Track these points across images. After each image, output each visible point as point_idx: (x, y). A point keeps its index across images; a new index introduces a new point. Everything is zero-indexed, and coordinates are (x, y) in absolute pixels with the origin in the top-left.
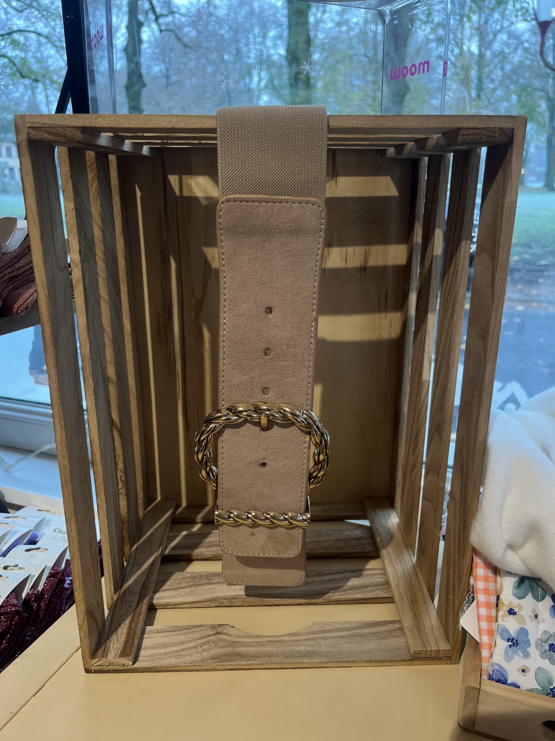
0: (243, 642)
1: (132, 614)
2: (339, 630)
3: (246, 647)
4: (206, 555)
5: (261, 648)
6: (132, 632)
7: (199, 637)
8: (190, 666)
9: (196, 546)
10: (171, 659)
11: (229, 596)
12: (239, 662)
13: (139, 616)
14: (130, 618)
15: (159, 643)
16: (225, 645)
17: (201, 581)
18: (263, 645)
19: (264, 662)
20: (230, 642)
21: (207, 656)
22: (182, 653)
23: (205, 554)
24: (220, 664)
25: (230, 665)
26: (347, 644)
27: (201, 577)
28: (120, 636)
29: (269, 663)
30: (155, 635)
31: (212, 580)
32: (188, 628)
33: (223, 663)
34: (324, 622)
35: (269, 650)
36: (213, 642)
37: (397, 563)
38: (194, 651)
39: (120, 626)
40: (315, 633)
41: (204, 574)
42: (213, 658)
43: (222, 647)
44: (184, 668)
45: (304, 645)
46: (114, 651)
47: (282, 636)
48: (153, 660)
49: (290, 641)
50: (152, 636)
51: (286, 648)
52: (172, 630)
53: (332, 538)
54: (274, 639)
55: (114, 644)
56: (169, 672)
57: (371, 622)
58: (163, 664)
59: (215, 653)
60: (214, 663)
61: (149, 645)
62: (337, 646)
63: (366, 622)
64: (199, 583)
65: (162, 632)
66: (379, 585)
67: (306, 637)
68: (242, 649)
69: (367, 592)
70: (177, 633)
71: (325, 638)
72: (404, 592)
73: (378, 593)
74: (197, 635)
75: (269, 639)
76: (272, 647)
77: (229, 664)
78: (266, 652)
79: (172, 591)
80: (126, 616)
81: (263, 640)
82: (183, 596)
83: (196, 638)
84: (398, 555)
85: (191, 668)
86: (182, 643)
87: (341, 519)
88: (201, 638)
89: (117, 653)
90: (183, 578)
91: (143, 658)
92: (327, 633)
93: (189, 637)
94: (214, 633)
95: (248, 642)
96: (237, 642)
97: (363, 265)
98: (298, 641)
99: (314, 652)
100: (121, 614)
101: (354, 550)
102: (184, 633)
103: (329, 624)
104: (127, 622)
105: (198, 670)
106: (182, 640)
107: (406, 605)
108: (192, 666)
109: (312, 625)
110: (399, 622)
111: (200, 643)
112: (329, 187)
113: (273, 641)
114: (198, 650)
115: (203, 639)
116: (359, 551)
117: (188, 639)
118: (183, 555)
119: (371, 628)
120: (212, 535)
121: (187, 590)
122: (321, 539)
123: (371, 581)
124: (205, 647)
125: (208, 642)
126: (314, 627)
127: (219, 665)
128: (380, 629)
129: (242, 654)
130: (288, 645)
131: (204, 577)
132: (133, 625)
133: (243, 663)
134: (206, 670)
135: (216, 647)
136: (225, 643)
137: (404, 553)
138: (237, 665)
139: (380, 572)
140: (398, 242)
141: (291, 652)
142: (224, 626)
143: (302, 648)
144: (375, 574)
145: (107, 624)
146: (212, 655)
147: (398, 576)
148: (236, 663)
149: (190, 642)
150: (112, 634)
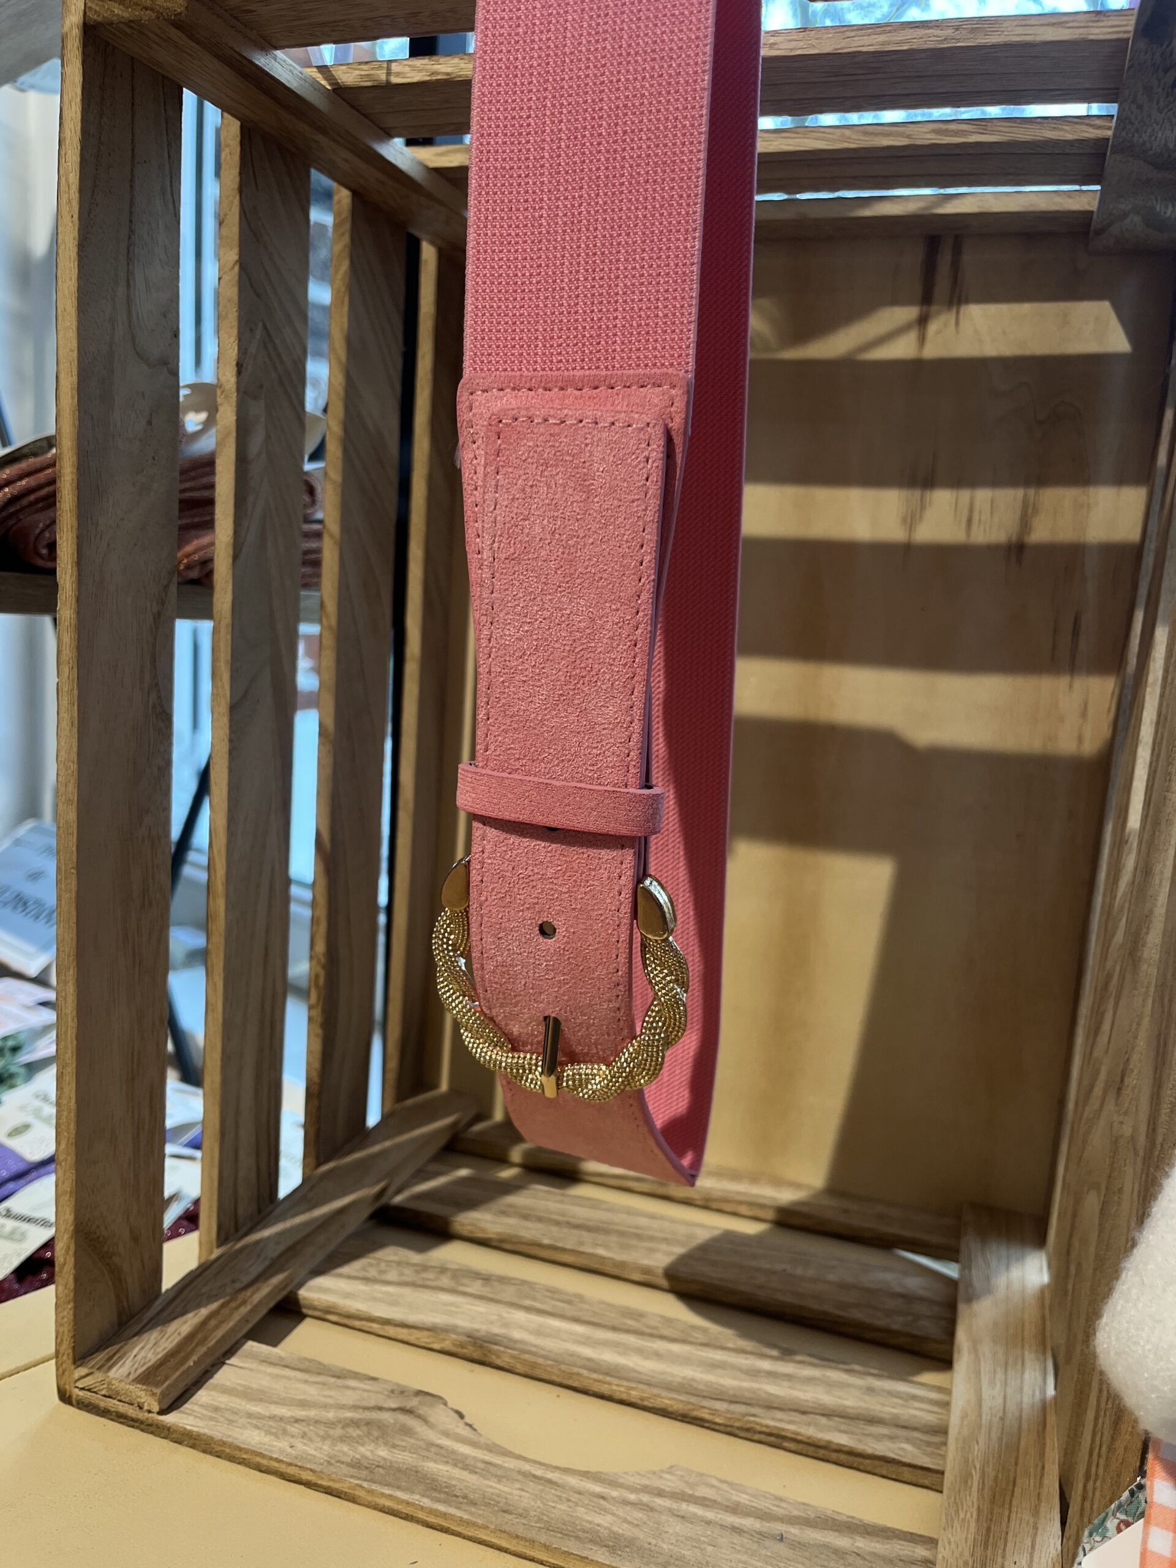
0: (453, 1452)
1: (227, 1298)
2: (734, 1509)
3: (455, 1465)
4: (483, 1230)
5: (491, 1483)
6: (200, 1336)
7: (351, 1403)
8: (290, 1464)
9: (472, 1204)
10: (256, 1432)
11: (483, 1333)
12: (415, 1498)
13: (237, 1308)
14: (214, 1306)
15: (254, 1386)
16: (404, 1444)
17: (437, 1279)
18: (504, 1476)
19: (480, 1522)
20: (422, 1440)
21: (345, 1454)
22: (290, 1428)
23: (483, 1225)
24: (365, 1484)
25: (390, 1497)
26: (739, 1551)
27: (443, 1270)
28: (167, 1336)
29: (493, 1527)
30: (254, 1366)
31: (463, 1285)
32: (341, 1375)
33: (374, 1487)
34: (702, 1475)
35: (511, 1494)
36: (381, 1426)
37: (992, 1383)
38: (322, 1433)
39: (183, 1313)
40: (660, 1493)
41: (456, 1267)
42: (356, 1465)
43: (394, 1446)
44: (276, 1465)
45: (614, 1514)
46: (131, 1364)
47: (566, 1471)
48: (211, 1419)
49: (580, 1493)
50: (246, 1365)
51: (559, 1506)
52: (301, 1366)
53: (831, 1277)
54: (539, 1472)
55: (143, 1348)
56: (239, 1463)
57: (845, 1518)
58: (230, 1436)
59: (368, 1454)
60: (352, 1477)
61: (228, 1383)
62: (710, 1549)
63: (829, 1513)
64: (429, 1283)
65: (275, 1364)
66: (915, 1429)
67: (632, 1497)
68: (441, 1467)
69: (868, 1435)
70: (306, 1376)
71: (683, 1517)
72: (978, 1467)
73: (902, 1449)
74: (349, 1398)
75: (526, 1467)
76: (522, 1490)
77: (387, 1491)
78: (499, 1496)
79: (356, 1282)
80: (211, 1299)
81: (506, 1465)
82: (375, 1299)
83: (344, 1402)
84: (1006, 1364)
85: (291, 1470)
86: (303, 1404)
87: (884, 1243)
88: (355, 1407)
89: (136, 1370)
90: (399, 1263)
91: (196, 1408)
92: (696, 1503)
93: (330, 1397)
94: (393, 1405)
95: (466, 1457)
96: (438, 1446)
97: (1014, 538)
98: (603, 1498)
99: (631, 1543)
100: (203, 1291)
101: (882, 1322)
102: (324, 1384)
103: (715, 1482)
104: (204, 1312)
105: (308, 1485)
106: (309, 1398)
107: (972, 1500)
108: (296, 1466)
109: (662, 1471)
110: (931, 1542)
111: (346, 1419)
112: (938, 332)
113: (534, 1476)
114: (331, 1432)
115: (361, 1411)
116: (895, 1327)
117: (323, 1399)
118: (431, 1217)
119: (837, 1534)
120: (525, 1192)
121: (391, 1289)
122: (799, 1271)
123: (895, 1411)
124: (354, 1432)
125: (368, 1423)
126: (668, 1476)
127: (361, 1486)
128: (862, 1544)
129: (434, 1480)
130: (569, 1500)
131: (449, 1274)
132: (213, 1322)
133: (426, 1502)
134: (329, 1491)
135: (381, 1441)
136: (408, 1439)
137: (1028, 1363)
138: (408, 1503)
139: (934, 1395)
140: (1120, 480)
141: (567, 1519)
142: (429, 1398)
143: (603, 1521)
144: (914, 1398)
145: (158, 1304)
146: (358, 1456)
147: (980, 1415)
148: (404, 1496)
149: (325, 1407)
150: (151, 1328)
